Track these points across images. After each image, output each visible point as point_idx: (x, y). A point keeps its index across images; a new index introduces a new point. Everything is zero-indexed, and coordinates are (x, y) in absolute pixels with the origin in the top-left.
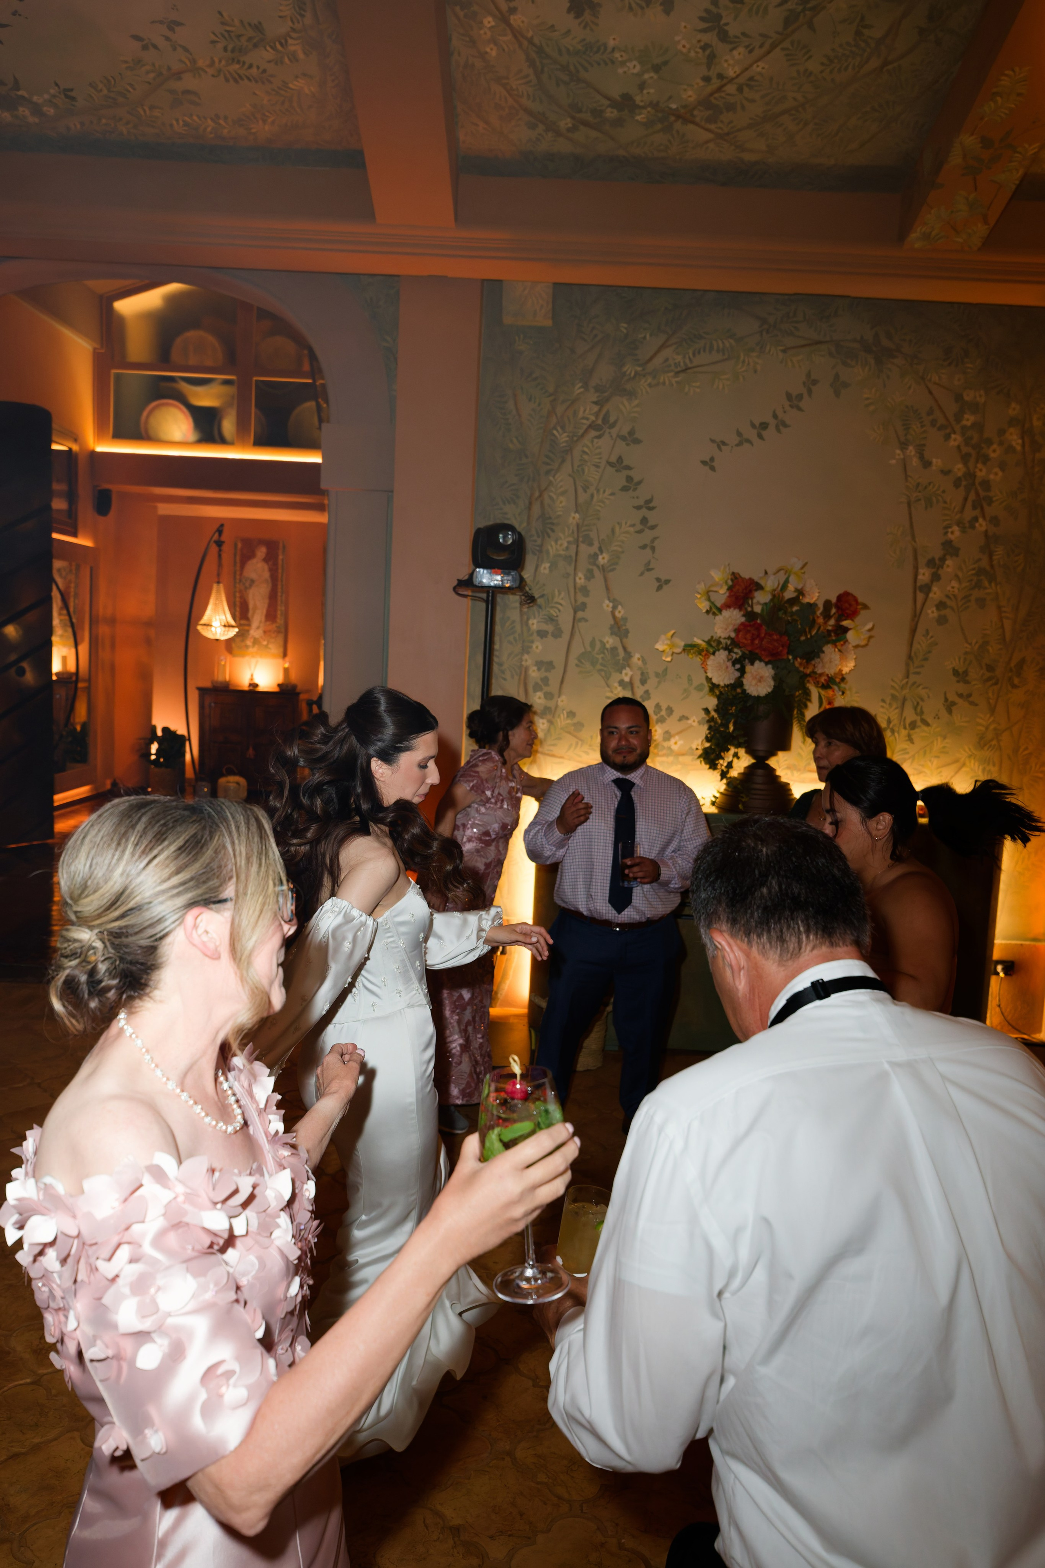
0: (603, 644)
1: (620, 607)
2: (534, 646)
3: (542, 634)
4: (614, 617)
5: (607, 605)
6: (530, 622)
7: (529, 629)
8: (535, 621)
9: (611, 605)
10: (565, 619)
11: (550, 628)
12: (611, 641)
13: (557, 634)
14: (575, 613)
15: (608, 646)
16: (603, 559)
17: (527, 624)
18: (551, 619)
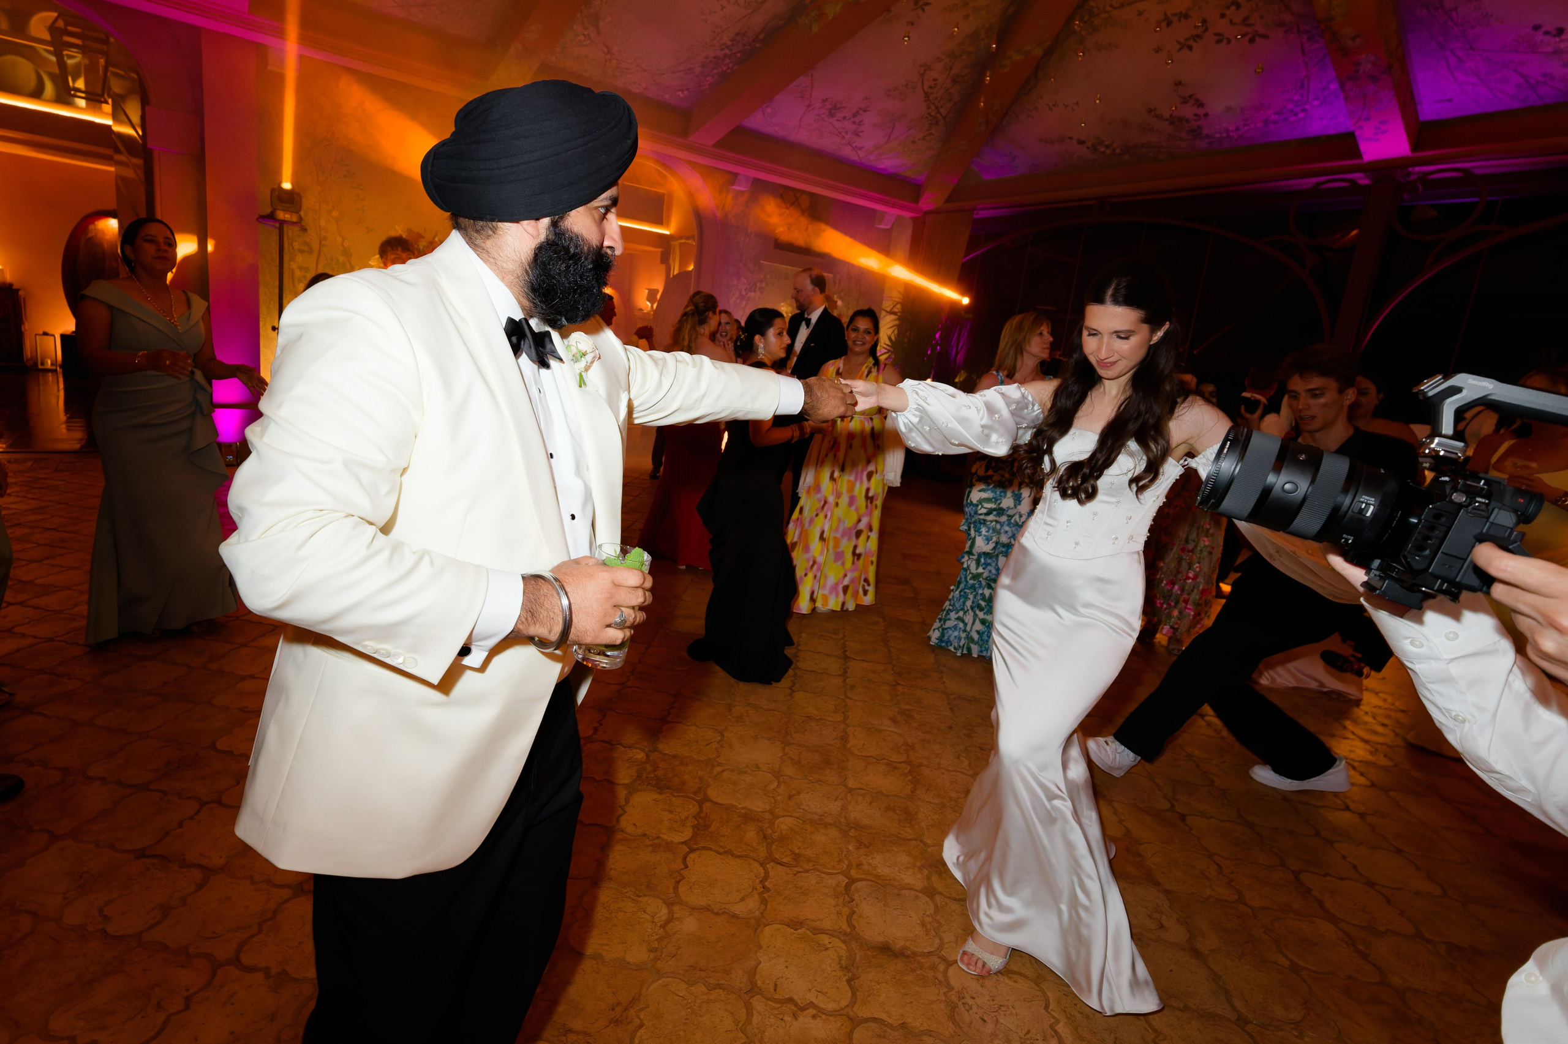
0: (337, 260)
1: (346, 241)
2: (297, 258)
3: (302, 251)
4: (343, 245)
5: (339, 239)
6: (294, 244)
7: (293, 248)
8: (297, 244)
9: (341, 239)
10: (315, 246)
11: (306, 248)
12: (342, 259)
13: (311, 252)
14: (320, 242)
15: (340, 261)
16: (335, 214)
17: (292, 245)
18: (307, 244)
